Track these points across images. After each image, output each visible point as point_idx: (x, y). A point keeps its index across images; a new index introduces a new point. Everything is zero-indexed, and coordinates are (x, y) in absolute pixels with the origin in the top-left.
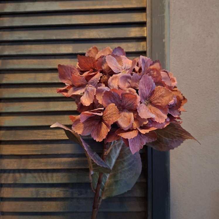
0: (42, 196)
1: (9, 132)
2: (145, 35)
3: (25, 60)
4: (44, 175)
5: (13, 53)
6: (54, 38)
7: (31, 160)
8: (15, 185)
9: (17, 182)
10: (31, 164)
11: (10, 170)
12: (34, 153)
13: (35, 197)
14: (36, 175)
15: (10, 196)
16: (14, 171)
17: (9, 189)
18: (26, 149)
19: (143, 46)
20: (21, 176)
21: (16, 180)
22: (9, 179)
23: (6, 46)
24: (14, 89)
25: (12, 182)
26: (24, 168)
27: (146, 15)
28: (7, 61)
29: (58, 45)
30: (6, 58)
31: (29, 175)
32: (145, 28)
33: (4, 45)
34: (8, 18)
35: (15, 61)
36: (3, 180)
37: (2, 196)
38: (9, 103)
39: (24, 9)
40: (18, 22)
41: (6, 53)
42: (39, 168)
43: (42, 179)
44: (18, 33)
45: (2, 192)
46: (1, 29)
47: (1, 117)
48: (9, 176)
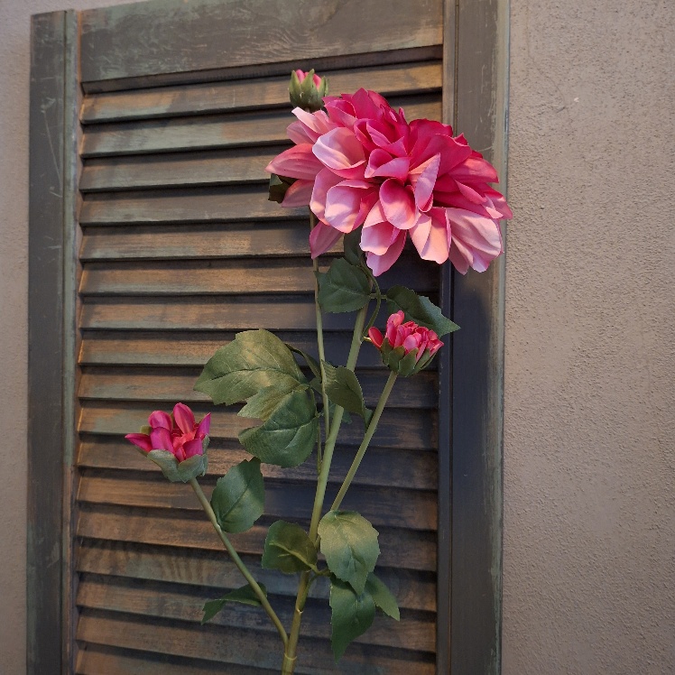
0: (170, 616)
1: (103, 447)
3: (140, 271)
4: (181, 562)
5: (113, 253)
6: (207, 217)
7: (152, 520)
8: (113, 580)
9: (119, 573)
10: (152, 533)
11: (106, 541)
13: (154, 614)
14: (163, 558)
15: (99, 604)
16: (114, 545)
17: (99, 586)
18: (141, 493)
20: (128, 559)
21: (115, 566)
22: (99, 562)
23: (99, 238)
24: (116, 343)
25: (108, 572)
26: (135, 540)
28: (101, 273)
29: (219, 233)
30: (99, 265)
31: (146, 558)
33: (95, 234)
34: (103, 168)
35: (118, 273)
36: (89, 564)
37: (82, 603)
38: (104, 376)
39: (140, 145)
40: (123, 176)
41: (97, 254)
42: (168, 544)
43: (176, 572)
44: (124, 202)
45: (83, 592)
46: (87, 194)
47: (88, 410)
48: (101, 554)
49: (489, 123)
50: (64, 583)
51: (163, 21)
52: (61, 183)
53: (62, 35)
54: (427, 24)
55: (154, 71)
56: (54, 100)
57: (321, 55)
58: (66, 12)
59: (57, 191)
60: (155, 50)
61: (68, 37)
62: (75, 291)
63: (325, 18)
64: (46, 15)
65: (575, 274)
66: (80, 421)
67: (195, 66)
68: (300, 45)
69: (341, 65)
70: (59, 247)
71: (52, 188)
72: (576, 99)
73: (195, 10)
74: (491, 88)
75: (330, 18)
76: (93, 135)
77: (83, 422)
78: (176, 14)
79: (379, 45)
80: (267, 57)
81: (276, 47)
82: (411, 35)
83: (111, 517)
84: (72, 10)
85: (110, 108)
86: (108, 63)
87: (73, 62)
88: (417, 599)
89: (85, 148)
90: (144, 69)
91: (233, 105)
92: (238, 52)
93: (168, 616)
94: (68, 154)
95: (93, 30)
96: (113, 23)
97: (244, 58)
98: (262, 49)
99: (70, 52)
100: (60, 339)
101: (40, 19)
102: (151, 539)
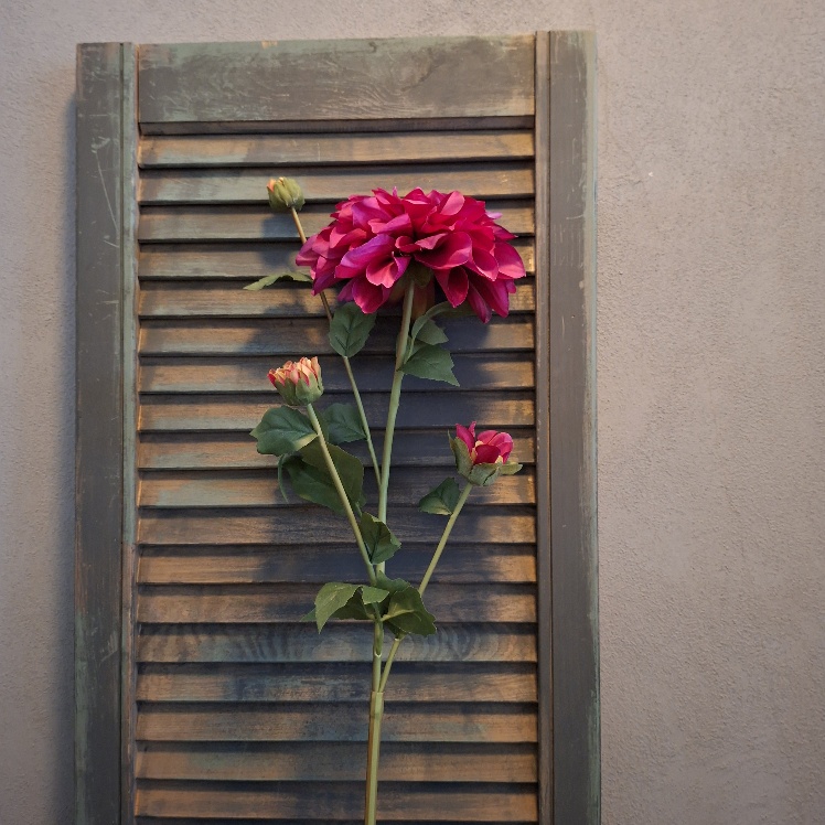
1: (167, 523)
2: (532, 270)
3: (211, 330)
5: (180, 310)
7: (227, 599)
8: (182, 667)
9: (189, 659)
10: (228, 611)
11: (172, 625)
12: (235, 580)
13: (233, 699)
14: (241, 638)
15: (165, 696)
16: (181, 628)
17: (163, 677)
18: (214, 570)
19: (526, 298)
20: (199, 643)
21: (185, 653)
22: (167, 650)
23: (160, 293)
24: (182, 407)
25: (176, 660)
26: (209, 620)
27: (534, 215)
28: (163, 331)
30: (162, 323)
31: (220, 640)
32: (531, 249)
33: (154, 289)
34: (164, 217)
35: (184, 331)
36: (151, 653)
37: (143, 697)
38: (167, 445)
39: (212, 195)
40: (191, 227)
41: (160, 311)
42: (249, 621)
43: (258, 652)
44: (191, 255)
45: (143, 686)
46: (145, 245)
47: (148, 482)
48: (166, 641)
49: (580, 192)
50: (124, 677)
51: (238, 65)
52: (118, 232)
53: (118, 69)
54: (519, 94)
55: (230, 117)
56: (108, 140)
57: (414, 116)
58: (122, 44)
59: (113, 240)
60: (229, 95)
61: (125, 72)
62: (136, 351)
63: (417, 79)
64: (96, 45)
65: (650, 335)
66: (139, 494)
67: (275, 116)
68: (391, 104)
69: (432, 127)
70: (117, 302)
71: (107, 237)
72: (650, 174)
73: (274, 57)
74: (581, 160)
75: (422, 79)
76: (153, 181)
77: (143, 496)
78: (253, 59)
79: (472, 110)
80: (356, 113)
81: (366, 104)
82: (504, 103)
83: (177, 599)
84: (130, 43)
85: (174, 152)
86: (172, 104)
87: (131, 100)
88: (517, 651)
89: (143, 194)
90: (216, 114)
91: (319, 159)
92: (324, 106)
93: (250, 699)
94: (126, 200)
95: (154, 66)
96: (178, 62)
97: (331, 112)
98: (350, 105)
99: (128, 89)
100: (118, 403)
101: (89, 49)
102: (228, 618)
